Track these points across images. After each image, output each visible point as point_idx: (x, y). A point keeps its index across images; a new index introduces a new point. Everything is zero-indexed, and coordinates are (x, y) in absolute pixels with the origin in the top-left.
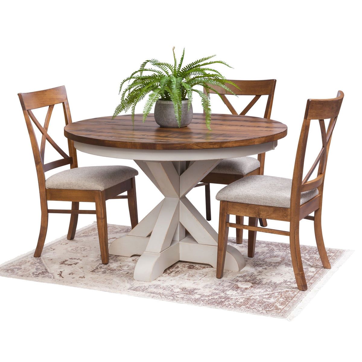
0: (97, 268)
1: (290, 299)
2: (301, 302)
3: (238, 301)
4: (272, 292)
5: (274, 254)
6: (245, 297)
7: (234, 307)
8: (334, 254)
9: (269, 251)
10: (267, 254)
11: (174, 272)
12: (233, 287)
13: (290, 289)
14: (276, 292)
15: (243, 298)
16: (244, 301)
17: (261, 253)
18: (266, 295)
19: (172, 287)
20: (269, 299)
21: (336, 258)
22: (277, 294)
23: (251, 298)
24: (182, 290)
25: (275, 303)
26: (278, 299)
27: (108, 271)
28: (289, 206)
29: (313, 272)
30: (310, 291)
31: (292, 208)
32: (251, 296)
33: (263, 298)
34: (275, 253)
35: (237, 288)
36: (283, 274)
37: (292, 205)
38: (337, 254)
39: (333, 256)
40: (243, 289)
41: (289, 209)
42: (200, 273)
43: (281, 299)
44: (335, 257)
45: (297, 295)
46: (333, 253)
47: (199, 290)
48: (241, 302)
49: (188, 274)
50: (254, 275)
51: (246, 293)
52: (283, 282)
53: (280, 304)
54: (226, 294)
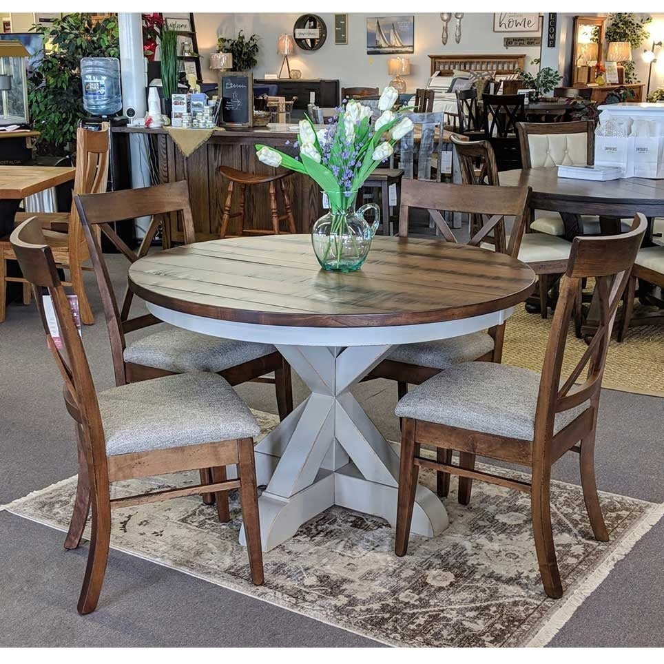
0: (194, 514)
1: (515, 626)
2: (536, 636)
3: (415, 621)
4: (486, 604)
5: (517, 503)
6: (431, 611)
7: (402, 638)
8: (628, 513)
9: (510, 495)
10: (504, 501)
11: (322, 534)
12: (416, 582)
13: (523, 599)
14: (493, 603)
15: (427, 612)
16: (425, 621)
17: (493, 498)
18: (472, 610)
19: (304, 573)
20: (476, 623)
21: (630, 524)
22: (494, 609)
23: (442, 615)
24: (321, 581)
25: (484, 634)
26: (493, 624)
27: (209, 522)
28: (531, 439)
29: (577, 557)
30: (561, 607)
31: (538, 442)
32: (442, 611)
33: (463, 618)
34: (520, 500)
35: (422, 586)
36: (520, 556)
37: (538, 437)
38: (634, 513)
39: (625, 517)
40: (433, 589)
41: (531, 443)
42: (368, 541)
43: (498, 626)
44: (630, 521)
45: (532, 616)
46: (627, 509)
47: (352, 584)
48: (420, 625)
49: (346, 539)
50: (465, 553)
51: (436, 601)
52: (514, 576)
53: (493, 638)
54: (397, 599)
